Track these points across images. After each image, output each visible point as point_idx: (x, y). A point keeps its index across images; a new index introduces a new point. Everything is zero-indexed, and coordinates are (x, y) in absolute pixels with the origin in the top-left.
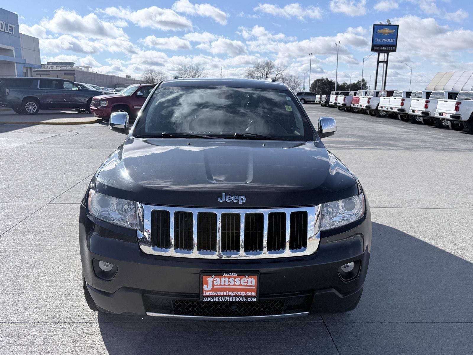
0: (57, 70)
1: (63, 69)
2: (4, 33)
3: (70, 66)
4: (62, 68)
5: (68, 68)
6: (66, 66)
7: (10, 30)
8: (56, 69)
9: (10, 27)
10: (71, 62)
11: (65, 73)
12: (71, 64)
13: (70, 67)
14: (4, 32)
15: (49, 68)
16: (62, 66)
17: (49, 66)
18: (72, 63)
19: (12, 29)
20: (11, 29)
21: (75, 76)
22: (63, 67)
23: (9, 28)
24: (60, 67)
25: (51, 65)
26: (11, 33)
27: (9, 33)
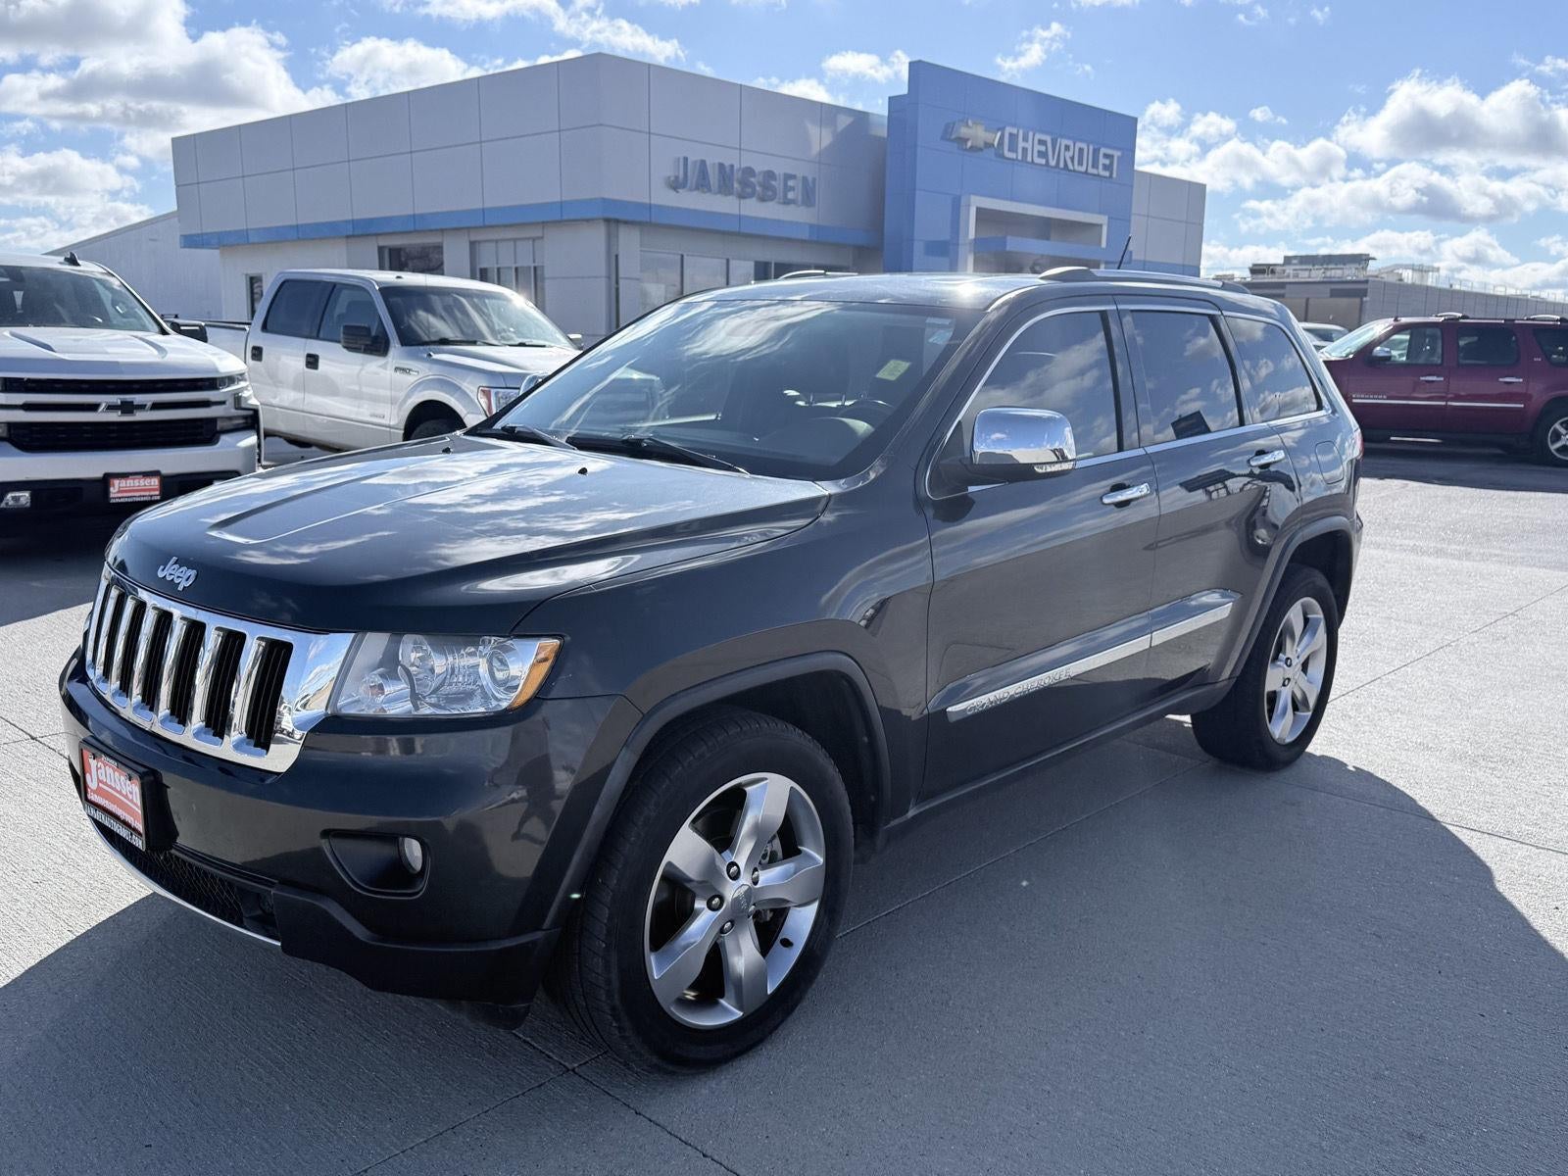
0: (1310, 280)
1: (1330, 277)
2: (1085, 176)
3: (1357, 266)
4: (1328, 274)
5: (1350, 273)
6: (1342, 266)
7: (1105, 167)
8: (1309, 277)
9: (1106, 156)
10: (1361, 255)
11: (1332, 290)
12: (1362, 260)
13: (1356, 269)
14: (1086, 173)
15: (1288, 276)
16: (1330, 266)
17: (1289, 270)
18: (1364, 258)
19: (1112, 163)
20: (1107, 162)
21: (1365, 299)
22: (1333, 271)
23: (1102, 161)
24: (1322, 271)
25: (1295, 264)
26: (1107, 174)
27: (1098, 175)
